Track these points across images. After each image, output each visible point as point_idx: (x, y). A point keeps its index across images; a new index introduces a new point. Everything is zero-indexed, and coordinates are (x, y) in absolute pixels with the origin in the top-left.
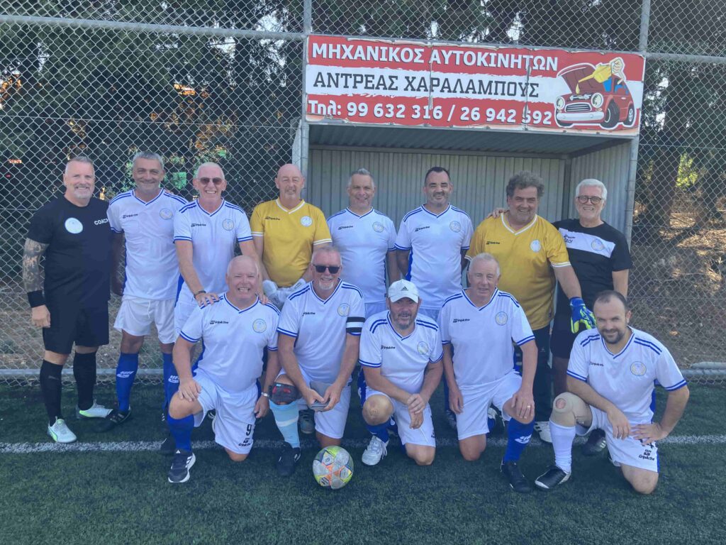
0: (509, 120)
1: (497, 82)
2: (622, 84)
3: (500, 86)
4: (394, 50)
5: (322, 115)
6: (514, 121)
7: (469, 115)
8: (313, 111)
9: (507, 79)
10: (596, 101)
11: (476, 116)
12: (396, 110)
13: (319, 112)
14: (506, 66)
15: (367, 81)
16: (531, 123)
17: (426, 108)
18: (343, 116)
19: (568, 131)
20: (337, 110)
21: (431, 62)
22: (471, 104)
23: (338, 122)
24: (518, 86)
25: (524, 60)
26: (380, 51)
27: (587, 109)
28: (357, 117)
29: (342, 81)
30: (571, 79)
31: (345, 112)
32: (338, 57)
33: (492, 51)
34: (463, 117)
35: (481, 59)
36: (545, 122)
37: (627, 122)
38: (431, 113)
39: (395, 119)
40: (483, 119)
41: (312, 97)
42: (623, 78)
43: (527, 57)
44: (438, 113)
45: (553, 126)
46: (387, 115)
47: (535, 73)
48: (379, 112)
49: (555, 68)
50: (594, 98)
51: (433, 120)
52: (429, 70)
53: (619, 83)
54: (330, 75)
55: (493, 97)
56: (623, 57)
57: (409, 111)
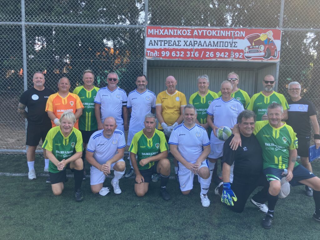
0: (225, 56)
1: (220, 42)
2: (272, 41)
3: (222, 43)
4: (179, 31)
5: (152, 56)
6: (227, 57)
7: (209, 55)
8: (148, 55)
9: (224, 40)
10: (261, 48)
11: (212, 55)
12: (180, 54)
13: (151, 55)
14: (224, 35)
15: (169, 43)
16: (234, 58)
17: (192, 52)
18: (160, 57)
19: (249, 60)
20: (158, 54)
21: (194, 35)
22: (210, 50)
23: (158, 59)
24: (229, 43)
25: (231, 33)
26: (174, 31)
27: (258, 52)
28: (165, 57)
29: (159, 43)
30: (250, 40)
31: (161, 55)
32: (158, 34)
33: (219, 30)
34: (207, 56)
35: (214, 33)
36: (240, 57)
37: (274, 56)
38: (194, 54)
39: (180, 57)
40: (215, 56)
41: (148, 50)
42: (272, 39)
43: (233, 32)
44: (197, 54)
45: (244, 58)
46: (177, 56)
47: (236, 38)
48: (174, 55)
49: (244, 35)
50: (260, 47)
51: (195, 57)
52: (193, 38)
53: (270, 41)
54: (155, 41)
55: (219, 48)
56: (272, 30)
57: (186, 54)
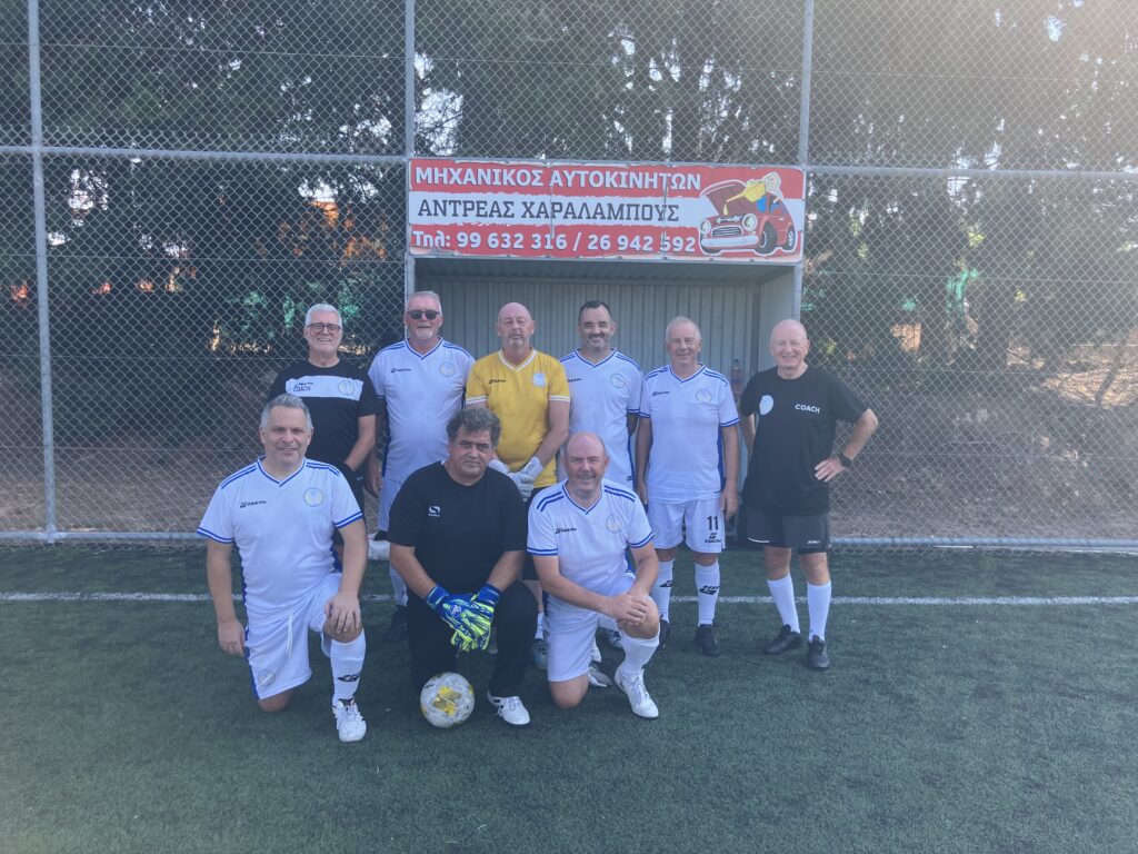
0: (645, 248)
1: (629, 206)
2: (779, 202)
3: (633, 209)
4: (508, 172)
5: (428, 247)
6: (651, 249)
7: (598, 244)
8: (418, 243)
9: (641, 201)
10: (748, 223)
11: (606, 245)
12: (513, 240)
13: (425, 244)
14: (640, 186)
15: (479, 208)
16: (671, 251)
17: (548, 236)
18: (452, 248)
19: (715, 259)
20: (446, 241)
21: (552, 184)
22: (600, 231)
23: (448, 255)
24: (654, 210)
25: (660, 179)
26: (493, 174)
27: (738, 233)
28: (468, 248)
29: (450, 209)
30: (717, 199)
31: (455, 242)
32: (445, 182)
33: (623, 170)
34: (591, 247)
35: (610, 179)
36: (688, 249)
37: (786, 246)
38: (553, 242)
39: (512, 250)
40: (615, 248)
41: (417, 227)
42: (780, 196)
43: (664, 175)
44: (561, 243)
45: (698, 253)
46: (503, 246)
47: (673, 194)
48: (493, 243)
49: (697, 187)
50: (746, 220)
51: (556, 250)
52: (549, 193)
53: (775, 201)
54: (436, 202)
55: (625, 222)
56: (780, 172)
57: (528, 241)
